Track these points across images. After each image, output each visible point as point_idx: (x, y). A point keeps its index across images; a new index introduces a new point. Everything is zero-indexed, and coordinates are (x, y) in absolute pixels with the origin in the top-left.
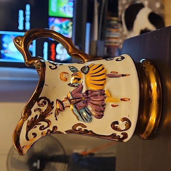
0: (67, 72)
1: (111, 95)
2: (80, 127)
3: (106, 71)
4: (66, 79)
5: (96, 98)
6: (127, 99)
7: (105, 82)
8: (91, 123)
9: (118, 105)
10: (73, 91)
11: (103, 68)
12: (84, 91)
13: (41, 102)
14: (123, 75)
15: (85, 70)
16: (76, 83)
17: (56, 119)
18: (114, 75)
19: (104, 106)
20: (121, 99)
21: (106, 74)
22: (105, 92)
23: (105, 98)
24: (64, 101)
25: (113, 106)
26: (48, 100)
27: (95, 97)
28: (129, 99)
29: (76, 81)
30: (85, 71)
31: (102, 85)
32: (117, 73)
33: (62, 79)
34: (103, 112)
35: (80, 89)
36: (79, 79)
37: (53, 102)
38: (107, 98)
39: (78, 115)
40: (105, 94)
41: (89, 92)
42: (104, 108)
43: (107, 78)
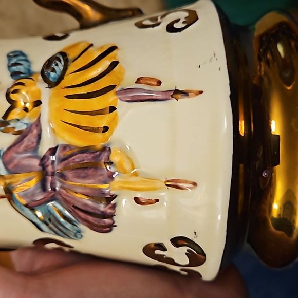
5: (83, 175)
8: (80, 240)
9: (157, 201)
10: (10, 148)
11: (114, 64)
16: (18, 121)
19: (113, 202)
27: (80, 171)
28: (195, 184)
30: (53, 74)
32: (159, 83)
34: (111, 216)
43: (122, 106)
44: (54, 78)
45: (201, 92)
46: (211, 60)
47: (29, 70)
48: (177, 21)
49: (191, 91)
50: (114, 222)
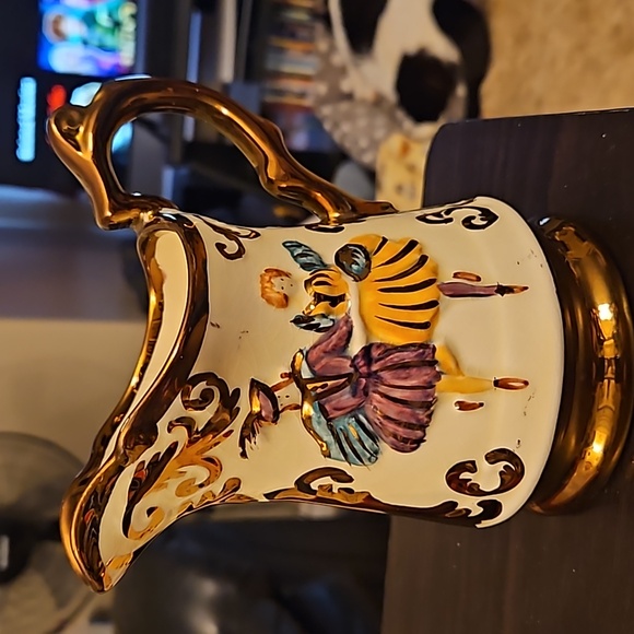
0: (285, 271)
1: (457, 364)
2: (327, 480)
3: (435, 271)
4: (286, 301)
5: (404, 375)
6: (517, 381)
7: (436, 315)
8: (371, 467)
9: (481, 405)
10: (315, 347)
11: (424, 259)
12: (356, 347)
13: (195, 394)
14: (502, 290)
15: (357, 264)
16: (324, 316)
17: (244, 455)
18: (466, 288)
19: (431, 409)
20: (497, 383)
21: (438, 283)
22: (438, 356)
23: (438, 376)
24: (278, 387)
25: (463, 406)
26: (222, 385)
27: (400, 371)
28: (526, 383)
29: (326, 309)
30: (355, 267)
31: (425, 326)
32: (479, 279)
33: (269, 301)
34: (423, 427)
35: (340, 339)
36: (335, 301)
37: (237, 392)
38: (443, 376)
39: (329, 438)
40: (436, 362)
41: (375, 354)
42: (430, 416)
43: (445, 300)
44: (358, 271)
45: (526, 288)
46: (529, 256)
47: (322, 262)
48: (474, 218)
49: (516, 287)
50: (425, 435)
